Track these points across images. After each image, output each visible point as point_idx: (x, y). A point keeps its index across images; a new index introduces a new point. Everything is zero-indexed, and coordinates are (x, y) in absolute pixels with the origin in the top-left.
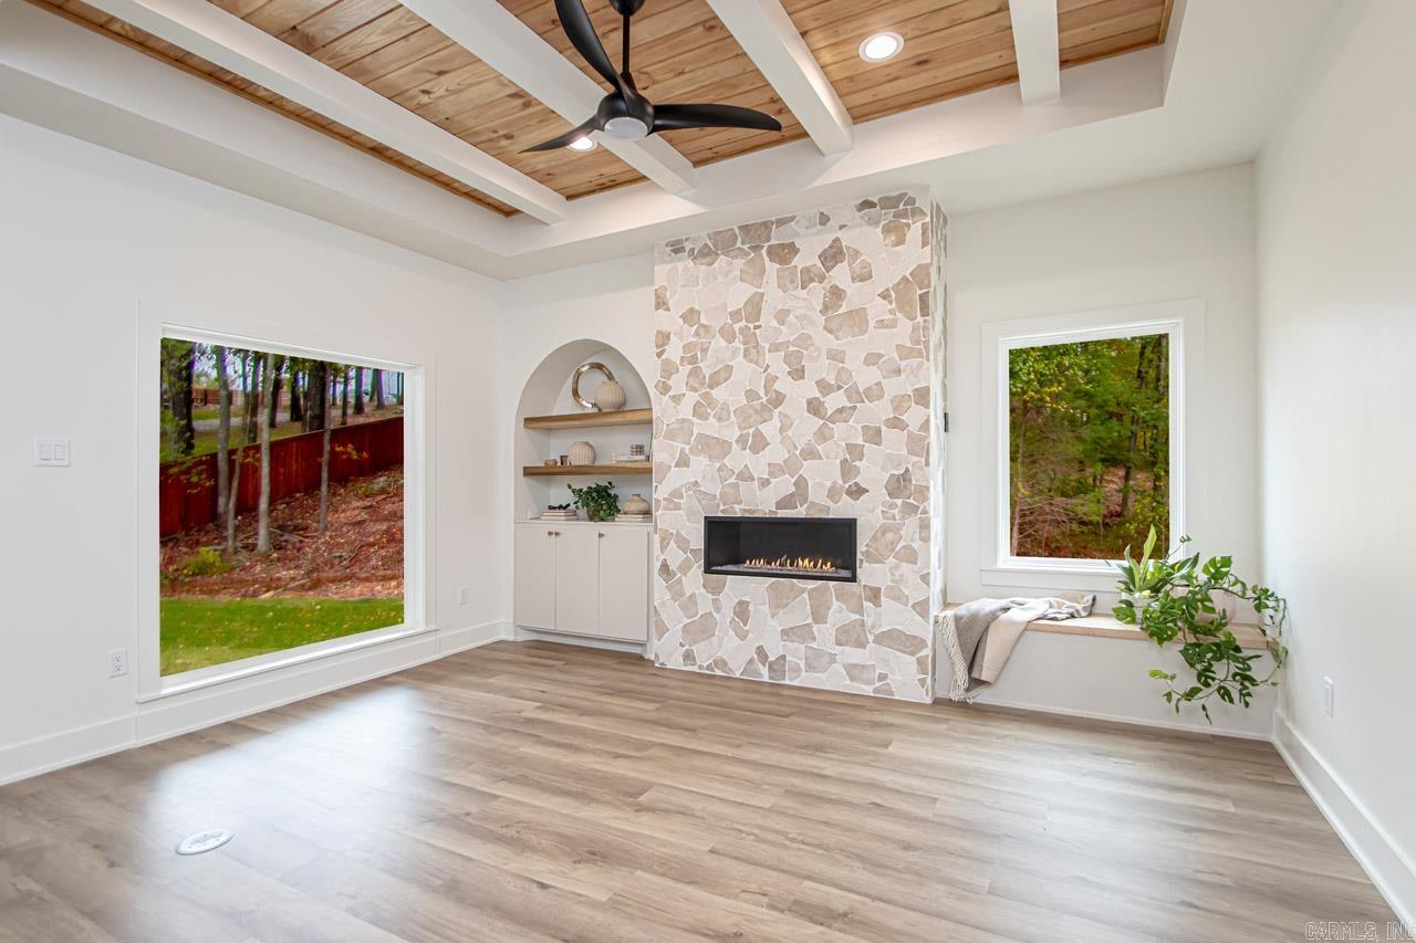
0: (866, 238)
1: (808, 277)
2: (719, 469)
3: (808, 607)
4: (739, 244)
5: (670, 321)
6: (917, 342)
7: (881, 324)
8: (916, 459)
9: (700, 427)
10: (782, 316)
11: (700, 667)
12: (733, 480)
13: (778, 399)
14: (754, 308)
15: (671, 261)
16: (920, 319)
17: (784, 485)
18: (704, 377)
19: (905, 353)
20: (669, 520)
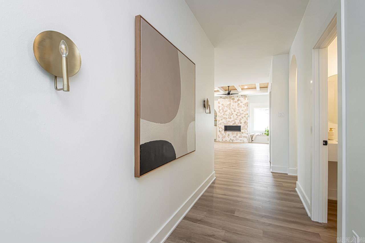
0: (242, 99)
1: (236, 102)
2: (226, 121)
3: (236, 134)
5: (220, 105)
7: (243, 107)
8: (247, 120)
9: (224, 116)
10: (233, 106)
11: (224, 141)
12: (228, 122)
13: (233, 114)
14: (230, 104)
16: (247, 107)
17: (234, 122)
18: (224, 111)
19: (246, 110)
20: (220, 126)
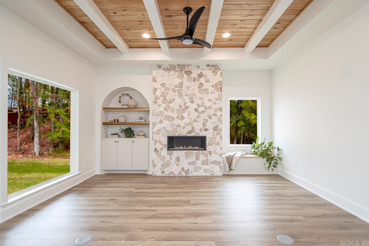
0: (208, 73)
1: (195, 80)
2: (171, 124)
3: (195, 157)
4: (177, 69)
5: (157, 85)
6: (220, 97)
7: (212, 92)
8: (219, 123)
9: (166, 113)
10: (188, 88)
11: (166, 174)
12: (175, 127)
13: (187, 108)
14: (181, 85)
15: (157, 70)
16: (220, 92)
17: (189, 128)
18: (167, 101)
19: (217, 99)
20: (157, 137)
